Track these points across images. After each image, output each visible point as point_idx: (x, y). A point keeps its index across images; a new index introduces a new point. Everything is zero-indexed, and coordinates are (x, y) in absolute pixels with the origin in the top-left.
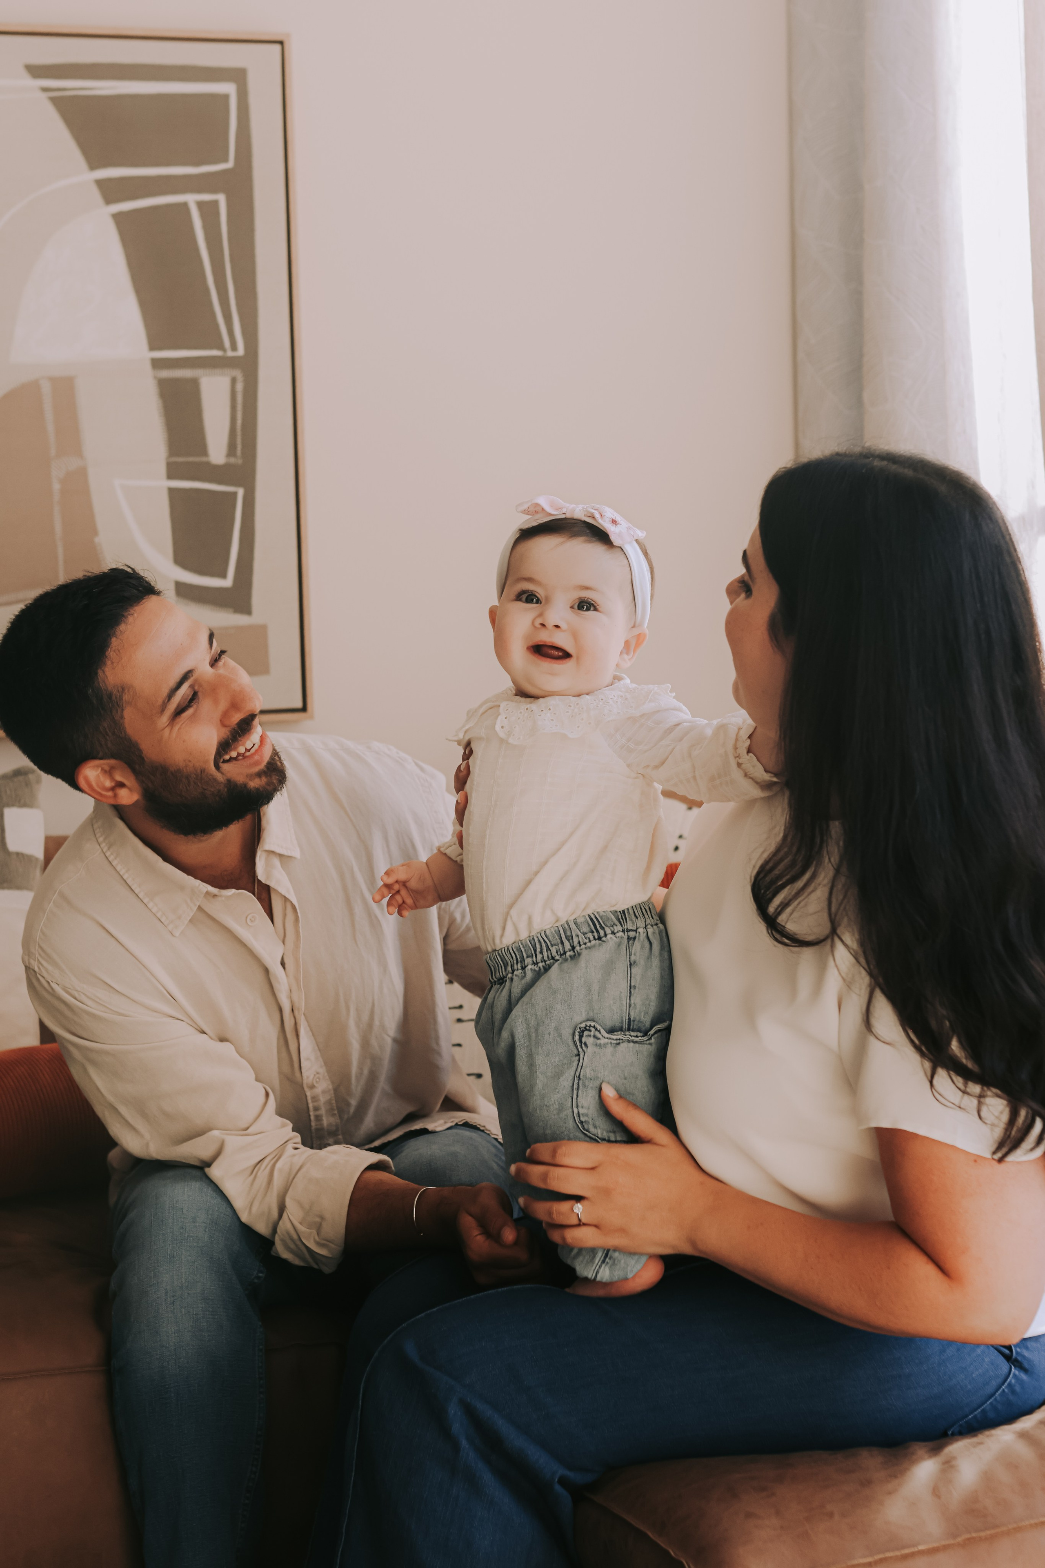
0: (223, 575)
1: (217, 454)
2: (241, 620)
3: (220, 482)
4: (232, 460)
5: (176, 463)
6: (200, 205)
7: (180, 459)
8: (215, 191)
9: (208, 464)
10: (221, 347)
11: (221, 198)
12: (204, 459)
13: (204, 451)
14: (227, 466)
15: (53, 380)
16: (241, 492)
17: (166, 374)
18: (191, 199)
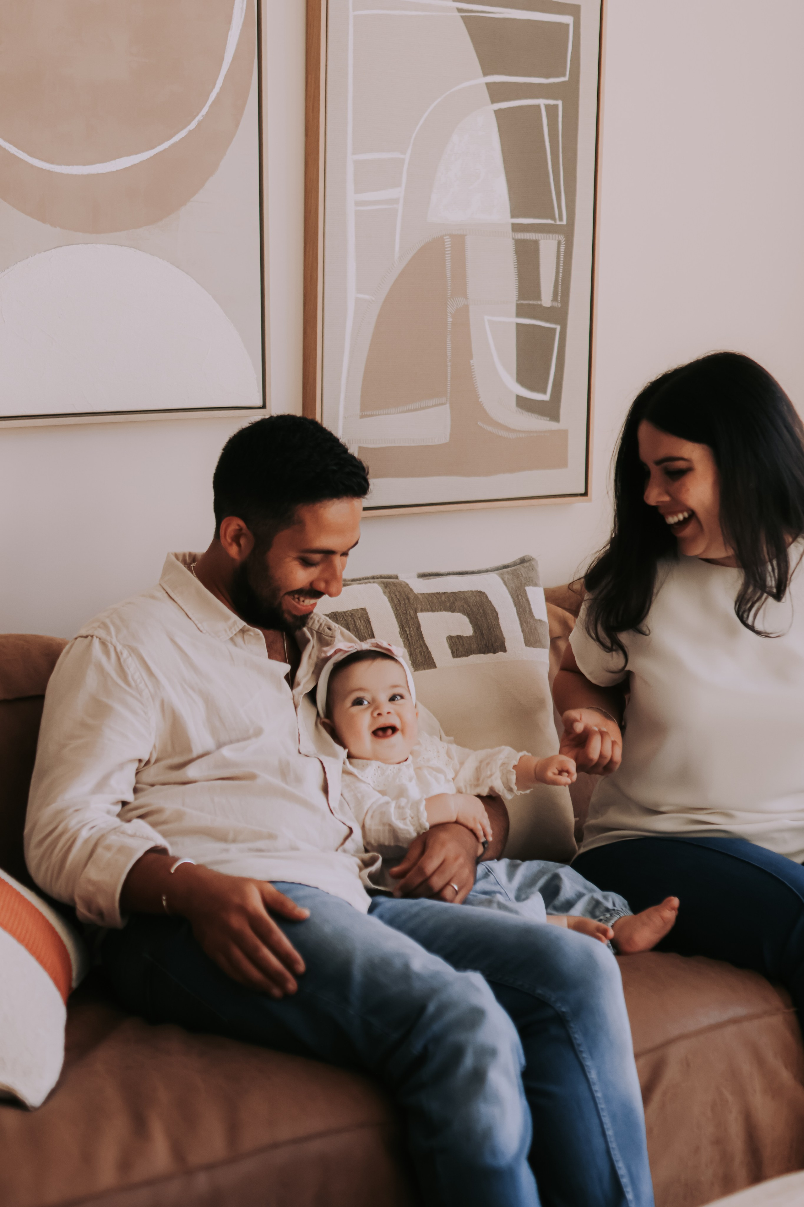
0: (544, 392)
1: (546, 300)
2: (552, 425)
3: (547, 321)
4: (555, 304)
5: (522, 304)
6: (547, 107)
7: (525, 302)
8: (555, 98)
9: (541, 305)
10: (554, 219)
11: (560, 103)
12: (539, 302)
13: (538, 297)
14: (552, 308)
15: (451, 236)
16: (558, 328)
17: (520, 236)
18: (542, 102)
